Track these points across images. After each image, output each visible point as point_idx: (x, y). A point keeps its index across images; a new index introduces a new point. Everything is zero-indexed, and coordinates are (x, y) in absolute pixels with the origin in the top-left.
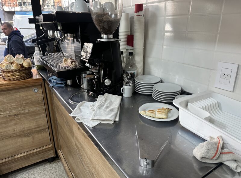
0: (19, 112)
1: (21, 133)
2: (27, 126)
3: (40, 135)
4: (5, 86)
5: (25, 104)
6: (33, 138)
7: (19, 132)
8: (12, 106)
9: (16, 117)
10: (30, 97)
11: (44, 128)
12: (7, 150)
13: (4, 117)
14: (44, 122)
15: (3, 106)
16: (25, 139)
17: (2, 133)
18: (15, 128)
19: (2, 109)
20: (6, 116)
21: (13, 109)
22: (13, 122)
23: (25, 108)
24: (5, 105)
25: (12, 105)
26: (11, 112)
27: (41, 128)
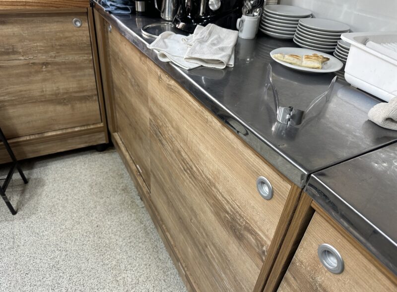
0: (49, 60)
1: (54, 97)
2: (63, 87)
3: (84, 105)
4: (25, 5)
5: (60, 46)
6: (73, 108)
7: (49, 95)
8: (37, 46)
9: (44, 67)
10: (67, 34)
11: (90, 94)
12: (32, 121)
13: (26, 65)
14: (91, 84)
15: (22, 44)
16: (59, 108)
17: (23, 93)
18: (44, 86)
19: (21, 50)
20: (28, 64)
21: (39, 53)
22: (39, 77)
23: (60, 54)
24: (26, 43)
25: (38, 44)
26: (35, 58)
27: (85, 94)
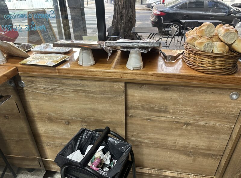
0: (192, 122)
1: (183, 149)
2: (194, 143)
3: (205, 160)
4: (193, 79)
5: (207, 112)
6: (194, 160)
7: (180, 146)
8: (186, 110)
9: (185, 126)
10: (219, 104)
11: (216, 153)
12: (157, 160)
13: (170, 122)
14: (221, 146)
15: (175, 106)
16: (183, 157)
17: (159, 140)
18: (178, 139)
19: (171, 111)
20: (172, 122)
21: (186, 115)
22: (178, 132)
23: (204, 118)
24: (177, 106)
25: (188, 109)
26: (181, 118)
27: (211, 152)
